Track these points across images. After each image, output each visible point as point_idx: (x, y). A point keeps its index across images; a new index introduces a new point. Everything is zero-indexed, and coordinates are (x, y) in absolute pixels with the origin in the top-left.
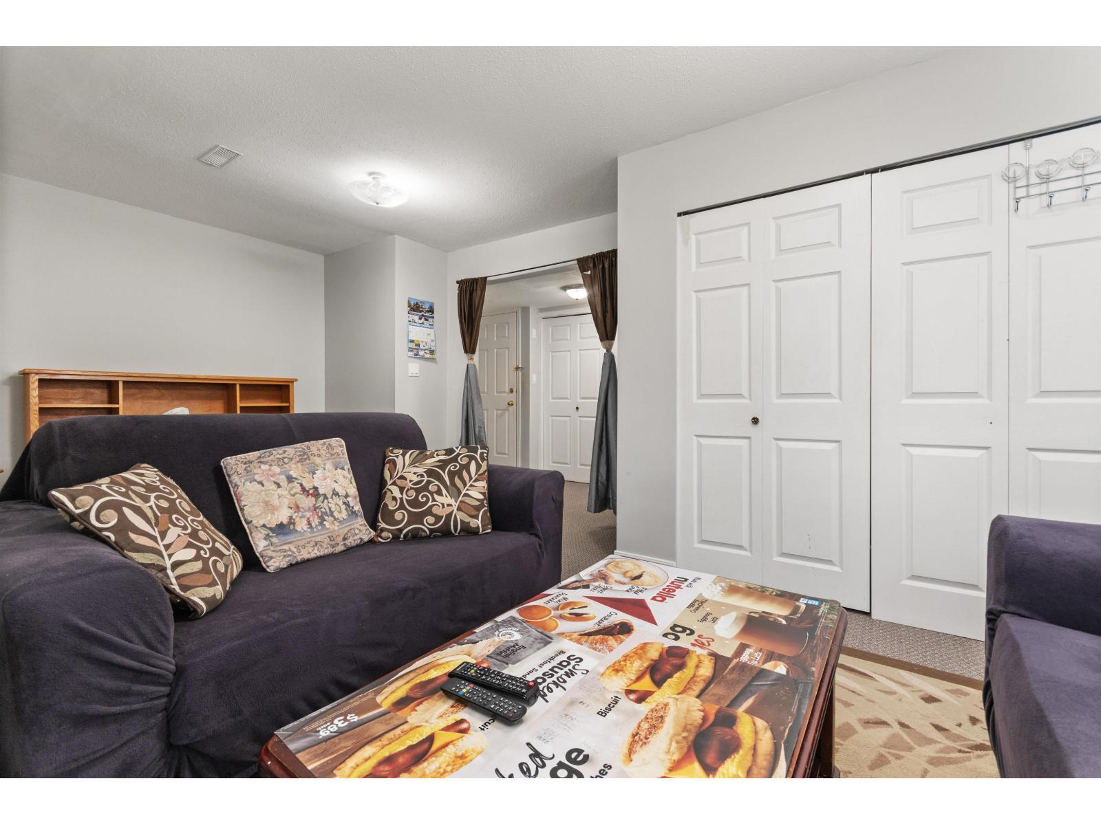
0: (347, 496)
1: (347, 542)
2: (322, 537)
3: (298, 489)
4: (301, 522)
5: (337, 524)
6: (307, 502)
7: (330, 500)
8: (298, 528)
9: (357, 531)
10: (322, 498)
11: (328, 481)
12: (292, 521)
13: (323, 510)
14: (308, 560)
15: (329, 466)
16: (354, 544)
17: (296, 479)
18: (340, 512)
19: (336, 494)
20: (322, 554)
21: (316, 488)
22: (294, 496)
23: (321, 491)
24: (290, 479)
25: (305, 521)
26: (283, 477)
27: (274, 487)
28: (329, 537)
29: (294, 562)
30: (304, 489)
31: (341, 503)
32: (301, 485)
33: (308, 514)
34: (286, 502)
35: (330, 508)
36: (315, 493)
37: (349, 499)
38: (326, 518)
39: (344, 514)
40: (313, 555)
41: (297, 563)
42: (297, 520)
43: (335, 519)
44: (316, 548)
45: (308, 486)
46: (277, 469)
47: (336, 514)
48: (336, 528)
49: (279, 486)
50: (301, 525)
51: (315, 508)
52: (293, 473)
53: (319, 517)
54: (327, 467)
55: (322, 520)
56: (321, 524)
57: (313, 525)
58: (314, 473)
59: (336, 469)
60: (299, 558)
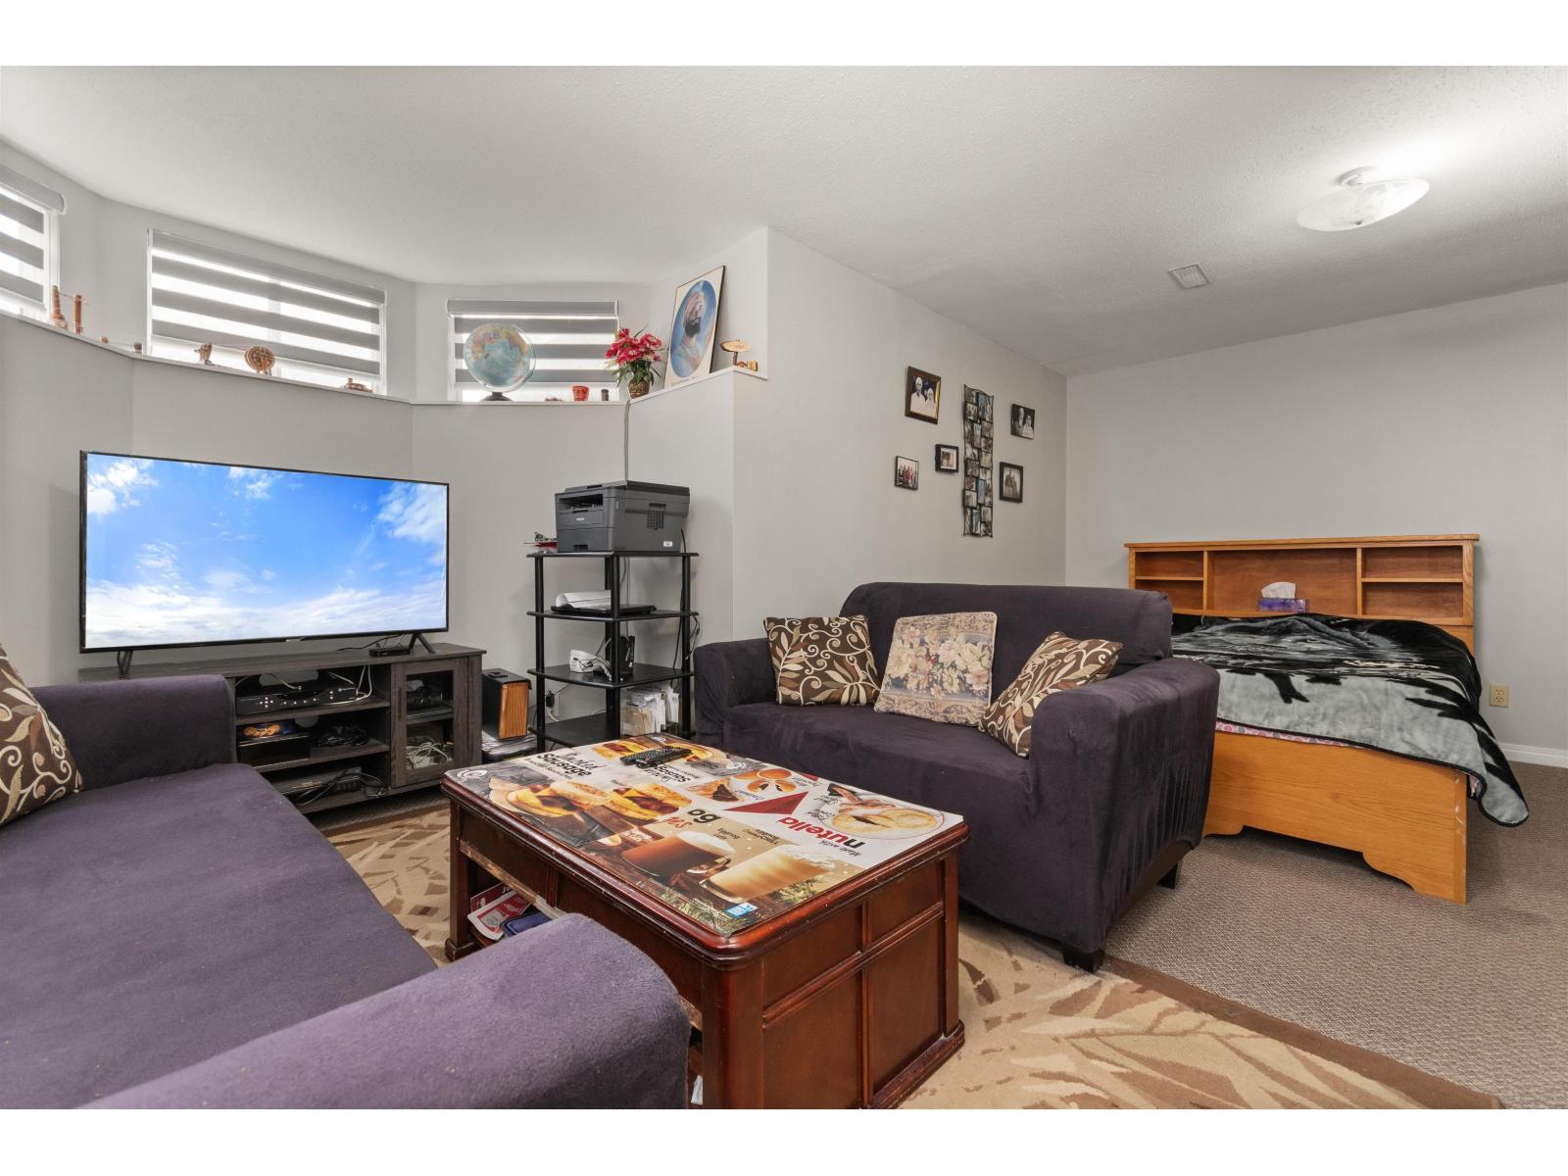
0: (965, 671)
1: (948, 715)
2: (924, 700)
3: (924, 653)
4: (912, 681)
5: (943, 694)
6: (925, 666)
7: (945, 670)
8: (908, 686)
9: (964, 710)
10: (939, 666)
11: (952, 652)
12: (906, 679)
13: (935, 677)
14: (904, 715)
15: (961, 638)
16: (957, 721)
17: (927, 643)
18: (951, 684)
19: (953, 666)
20: (918, 715)
21: (937, 656)
22: (917, 657)
23: (941, 660)
24: (923, 643)
25: (916, 682)
26: (918, 640)
27: (908, 646)
28: (930, 703)
29: (891, 710)
30: (928, 655)
31: (955, 676)
32: (928, 649)
33: (921, 677)
34: (910, 661)
35: (942, 678)
36: (935, 660)
37: (967, 675)
38: (935, 685)
39: (955, 688)
40: (908, 712)
41: (893, 713)
42: (910, 679)
43: (943, 689)
44: (915, 708)
45: (932, 652)
46: (918, 632)
47: (945, 685)
48: (941, 698)
49: (912, 646)
50: (912, 684)
51: (930, 673)
52: (927, 639)
53: (929, 682)
54: (958, 639)
55: (930, 686)
56: (928, 689)
57: (921, 687)
58: (943, 642)
59: (967, 642)
60: (896, 710)
